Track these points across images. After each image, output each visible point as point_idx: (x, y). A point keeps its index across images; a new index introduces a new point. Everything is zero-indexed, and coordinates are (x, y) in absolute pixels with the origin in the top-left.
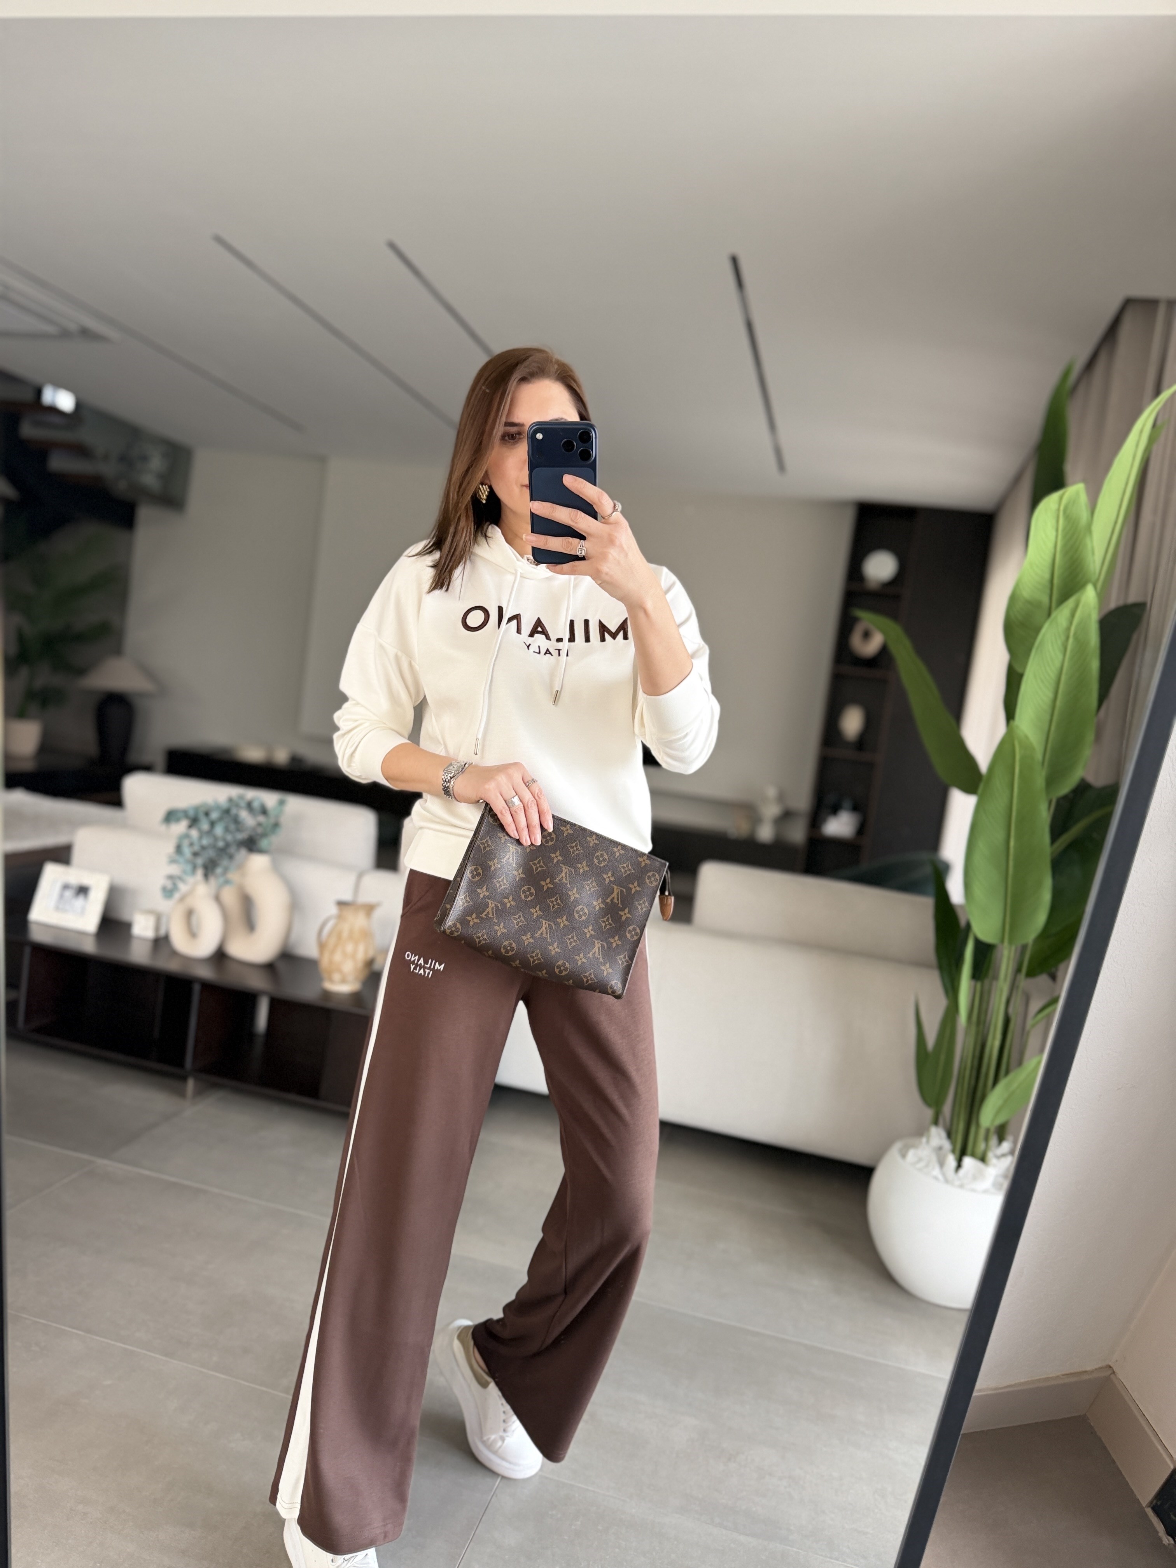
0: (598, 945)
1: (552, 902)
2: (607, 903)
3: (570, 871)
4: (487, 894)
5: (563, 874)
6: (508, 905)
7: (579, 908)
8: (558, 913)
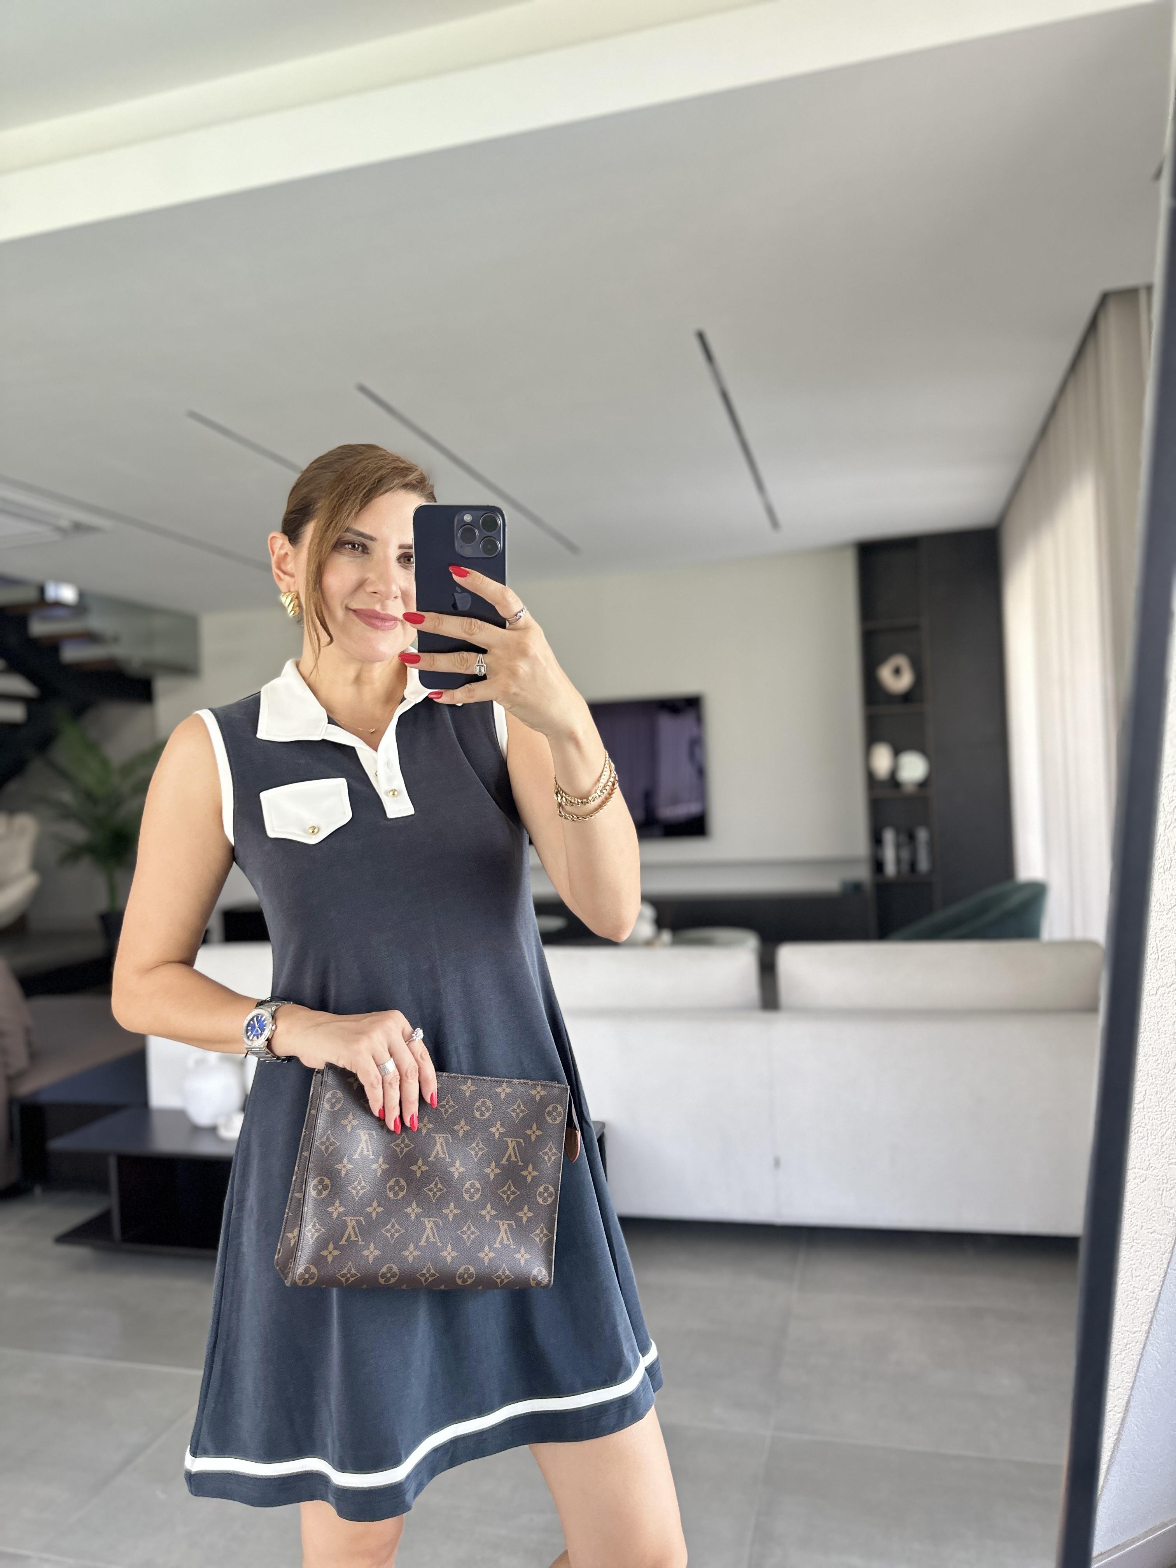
0: (503, 1226)
1: (433, 1191)
2: (503, 1165)
3: (446, 1139)
4: (342, 1209)
5: (438, 1147)
6: (374, 1215)
7: (467, 1185)
8: (441, 1202)
